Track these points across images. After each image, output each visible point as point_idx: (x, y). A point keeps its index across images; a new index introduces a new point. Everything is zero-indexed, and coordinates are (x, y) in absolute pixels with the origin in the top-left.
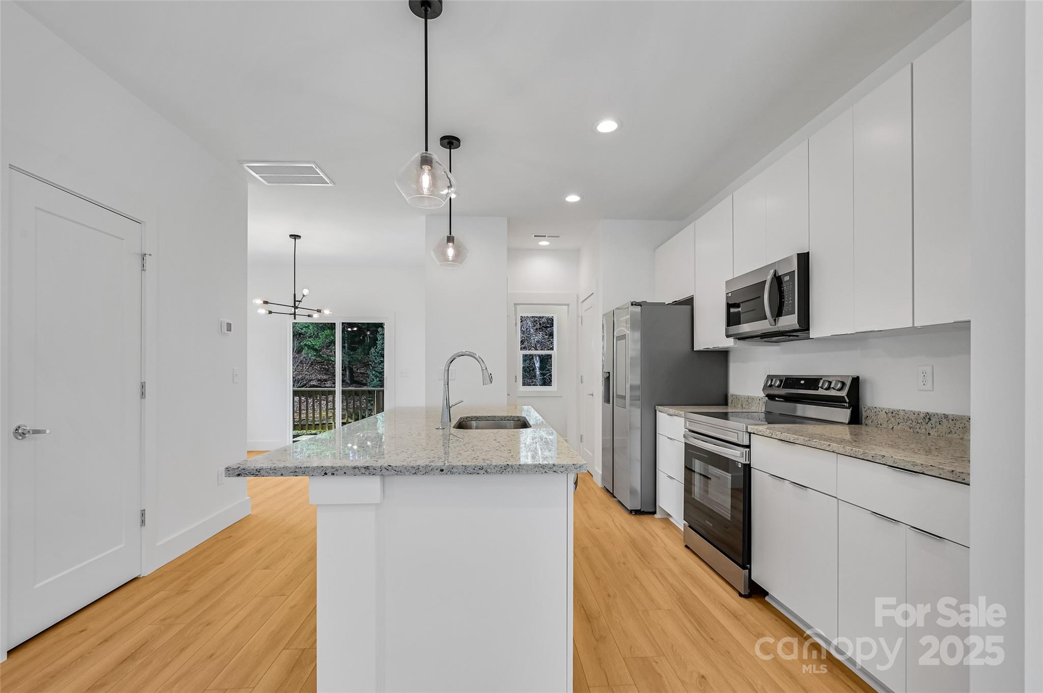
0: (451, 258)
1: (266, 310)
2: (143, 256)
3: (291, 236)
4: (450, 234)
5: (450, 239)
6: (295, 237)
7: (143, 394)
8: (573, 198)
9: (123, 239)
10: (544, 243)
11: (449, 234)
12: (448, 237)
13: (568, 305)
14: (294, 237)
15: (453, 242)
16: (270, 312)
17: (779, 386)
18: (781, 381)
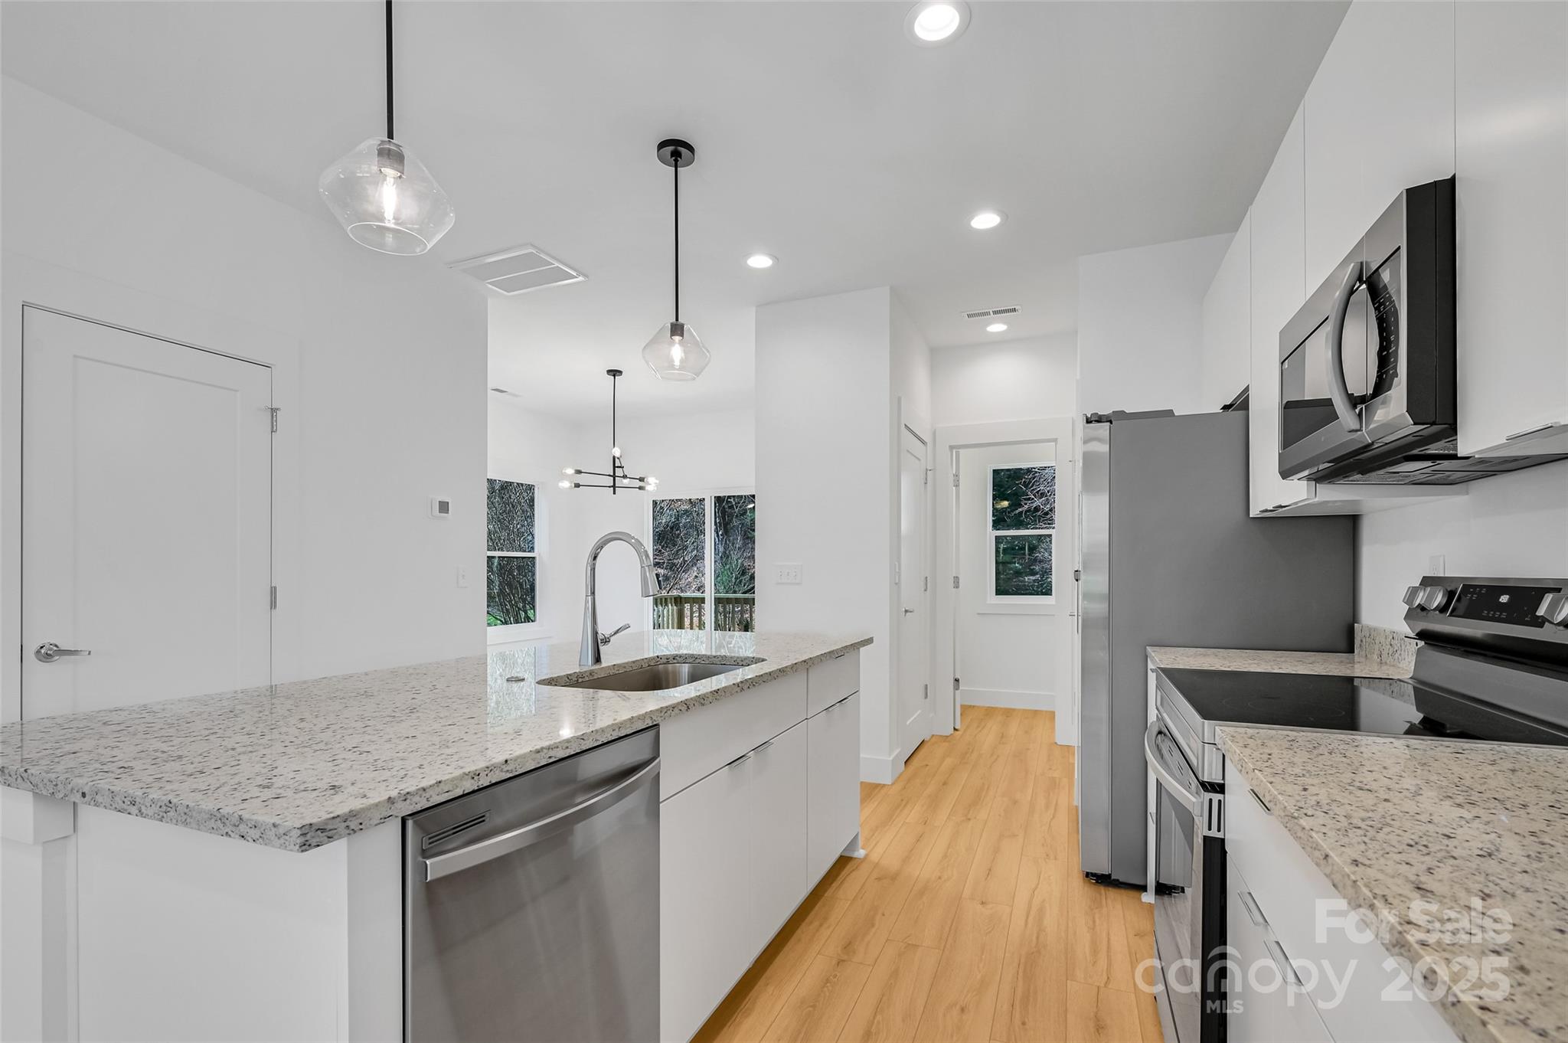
0: (677, 363)
1: (571, 482)
2: (274, 411)
3: (609, 372)
4: (677, 319)
5: (677, 329)
6: (614, 373)
7: (273, 604)
8: (986, 220)
9: (236, 391)
10: (997, 327)
11: (675, 320)
12: (672, 325)
13: (1055, 440)
14: (612, 373)
15: (682, 335)
16: (577, 486)
17: (1443, 609)
18: (1450, 595)
